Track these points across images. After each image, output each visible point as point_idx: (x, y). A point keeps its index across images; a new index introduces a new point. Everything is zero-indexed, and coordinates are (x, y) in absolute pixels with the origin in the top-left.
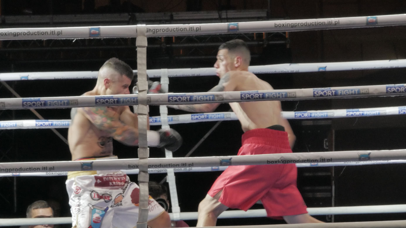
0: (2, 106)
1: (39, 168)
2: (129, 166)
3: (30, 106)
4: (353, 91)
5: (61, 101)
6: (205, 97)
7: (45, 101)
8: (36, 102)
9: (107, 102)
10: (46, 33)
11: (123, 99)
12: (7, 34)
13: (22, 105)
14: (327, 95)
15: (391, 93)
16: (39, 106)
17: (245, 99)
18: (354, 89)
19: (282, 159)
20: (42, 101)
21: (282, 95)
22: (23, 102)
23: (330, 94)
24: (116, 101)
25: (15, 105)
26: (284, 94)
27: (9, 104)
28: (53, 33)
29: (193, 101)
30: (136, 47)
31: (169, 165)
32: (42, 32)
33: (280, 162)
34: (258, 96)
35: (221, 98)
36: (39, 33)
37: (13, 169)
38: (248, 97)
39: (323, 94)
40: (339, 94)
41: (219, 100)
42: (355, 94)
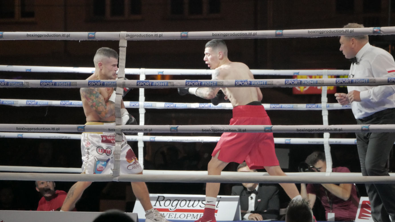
0: (27, 85)
1: (50, 129)
2: (109, 129)
3: (45, 85)
4: (262, 82)
5: (65, 83)
6: (161, 83)
7: (55, 82)
8: (49, 83)
9: (96, 84)
10: (59, 36)
11: (106, 83)
12: (33, 35)
13: (40, 85)
14: (244, 84)
15: (288, 84)
16: (51, 86)
17: (189, 86)
18: (263, 81)
19: (212, 128)
20: (53, 82)
21: (214, 83)
22: (41, 82)
23: (247, 84)
24: (102, 84)
25: (35, 84)
26: (215, 83)
27: (32, 84)
28: (64, 36)
29: (153, 86)
30: (119, 47)
31: (136, 130)
32: (57, 35)
33: (211, 131)
34: (197, 83)
35: (172, 84)
36: (54, 35)
37: (32, 129)
38: (191, 84)
39: (241, 84)
40: (253, 84)
41: (171, 86)
42: (263, 85)
